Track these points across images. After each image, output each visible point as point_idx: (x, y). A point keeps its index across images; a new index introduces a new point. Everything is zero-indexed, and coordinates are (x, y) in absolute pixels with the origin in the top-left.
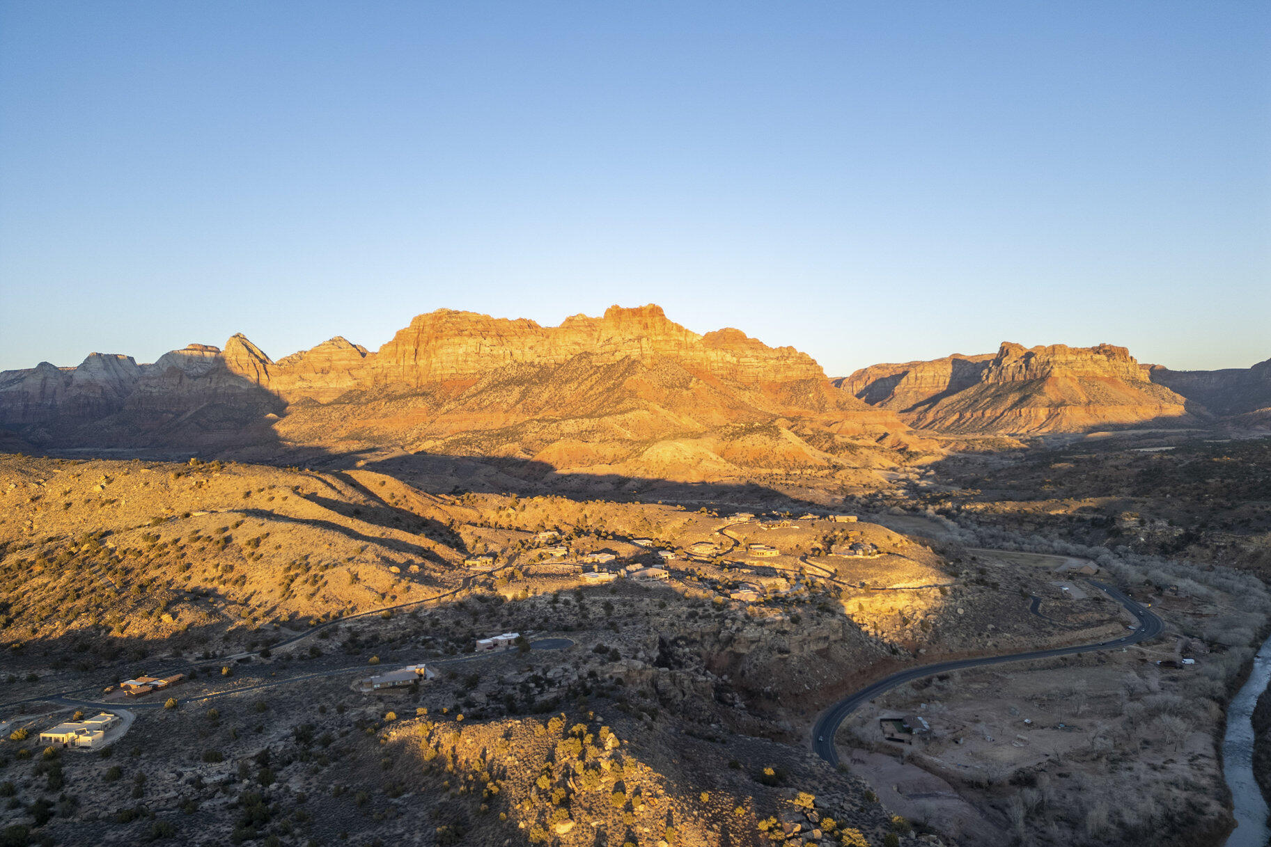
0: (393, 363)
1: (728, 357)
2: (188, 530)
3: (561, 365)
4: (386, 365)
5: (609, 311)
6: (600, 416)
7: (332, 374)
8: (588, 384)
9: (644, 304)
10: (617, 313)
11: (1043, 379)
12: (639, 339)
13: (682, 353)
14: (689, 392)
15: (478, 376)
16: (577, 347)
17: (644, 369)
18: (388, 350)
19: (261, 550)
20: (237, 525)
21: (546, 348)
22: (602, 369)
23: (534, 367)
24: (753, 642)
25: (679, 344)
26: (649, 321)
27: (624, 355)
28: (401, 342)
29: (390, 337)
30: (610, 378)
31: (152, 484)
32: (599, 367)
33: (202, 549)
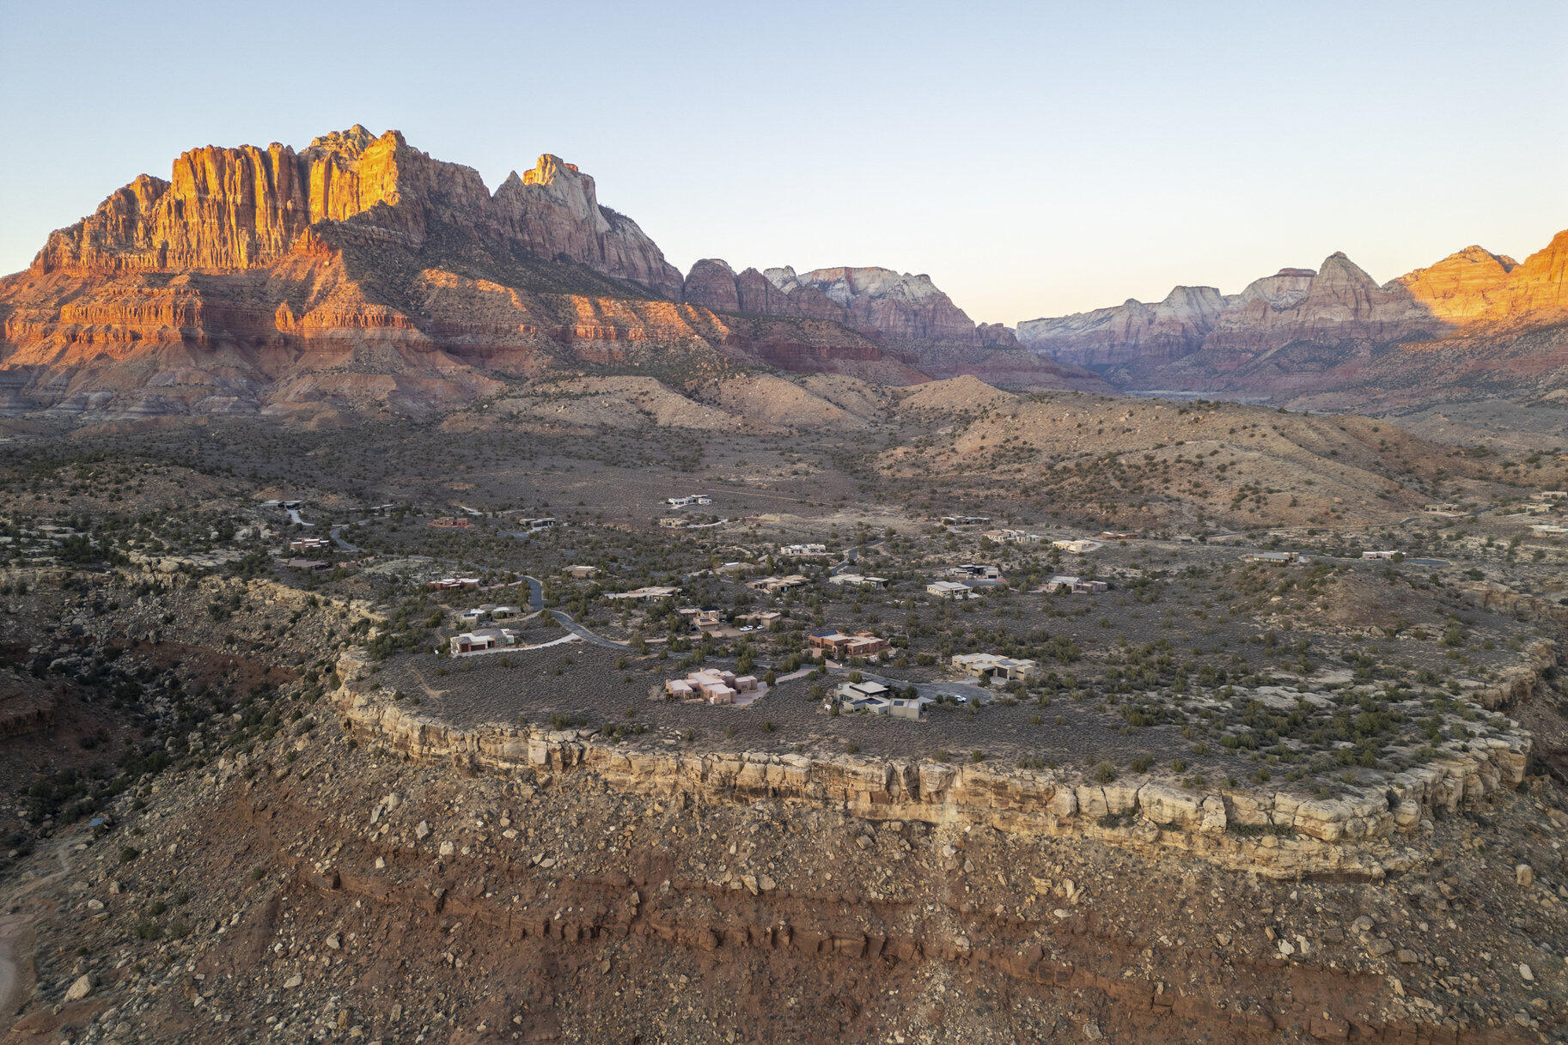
0: (1544, 280)
2: (1177, 454)
4: (1532, 283)
7: (1458, 299)
18: (1537, 262)
19: (1227, 474)
20: (1215, 453)
31: (1161, 418)
33: (1182, 469)
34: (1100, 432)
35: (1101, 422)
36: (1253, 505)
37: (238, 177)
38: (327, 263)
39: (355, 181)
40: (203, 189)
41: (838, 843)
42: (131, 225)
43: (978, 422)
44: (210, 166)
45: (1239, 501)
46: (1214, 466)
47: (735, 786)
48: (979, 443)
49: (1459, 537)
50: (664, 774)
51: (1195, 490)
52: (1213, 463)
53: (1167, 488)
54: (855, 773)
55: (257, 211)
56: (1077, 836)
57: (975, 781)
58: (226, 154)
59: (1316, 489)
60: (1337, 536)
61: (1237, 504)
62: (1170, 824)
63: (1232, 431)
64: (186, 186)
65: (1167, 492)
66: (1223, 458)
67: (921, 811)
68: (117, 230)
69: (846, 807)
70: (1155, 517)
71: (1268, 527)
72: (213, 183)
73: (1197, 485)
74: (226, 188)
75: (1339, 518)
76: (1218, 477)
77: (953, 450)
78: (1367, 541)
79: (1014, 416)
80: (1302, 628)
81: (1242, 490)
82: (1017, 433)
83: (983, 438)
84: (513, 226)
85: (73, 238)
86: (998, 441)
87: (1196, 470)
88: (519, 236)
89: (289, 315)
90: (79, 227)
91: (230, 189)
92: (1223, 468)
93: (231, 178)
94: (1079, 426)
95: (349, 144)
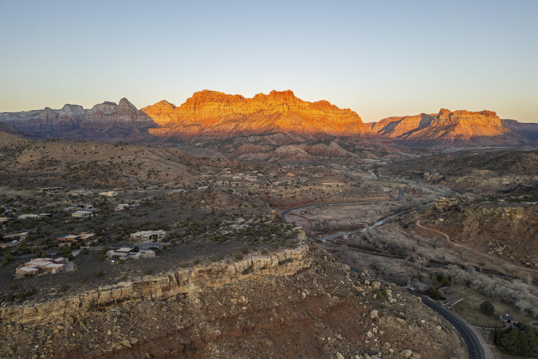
0: (186, 112)
1: (321, 113)
2: (121, 161)
3: (252, 115)
4: (183, 112)
5: (271, 92)
6: (264, 135)
7: (162, 116)
8: (262, 122)
9: (286, 90)
10: (274, 94)
11: (455, 125)
12: (283, 104)
13: (300, 111)
14: (301, 127)
15: (218, 118)
16: (258, 107)
17: (284, 117)
18: (184, 106)
19: (141, 167)
20: (134, 160)
21: (246, 107)
22: (267, 117)
23: (241, 115)
24: (273, 193)
25: (299, 107)
26: (287, 97)
27: (277, 111)
28: (189, 103)
29: (185, 101)
30: (271, 120)
31: (108, 148)
32: (266, 116)
33: (125, 166)
34: (85, 153)
35: (84, 150)
36: (155, 176)
41: (155, 312)
43: (26, 150)
45: (149, 175)
46: (136, 164)
47: (97, 305)
48: (29, 159)
49: (215, 182)
50: (58, 310)
51: (132, 173)
52: (135, 163)
53: (122, 173)
54: (155, 282)
56: (237, 281)
57: (200, 272)
59: (171, 170)
60: (183, 184)
61: (149, 176)
62: (263, 267)
63: (136, 153)
65: (122, 174)
66: (138, 161)
67: (181, 289)
69: (152, 297)
70: (123, 183)
71: (162, 183)
73: (132, 171)
75: (181, 179)
76: (138, 168)
77: (17, 162)
78: (192, 185)
79: (44, 148)
80: (217, 209)
81: (149, 172)
82: (48, 154)
83: (32, 156)
86: (39, 157)
87: (130, 166)
92: (139, 165)
94: (75, 151)
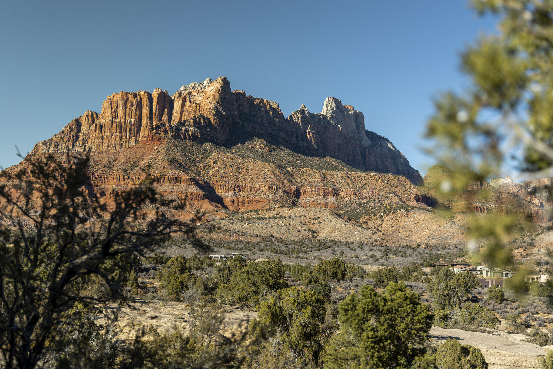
37: (134, 109)
38: (156, 148)
39: (198, 108)
40: (115, 115)
42: (76, 138)
44: (120, 103)
55: (142, 128)
58: (129, 95)
64: (107, 115)
68: (69, 141)
72: (120, 113)
74: (127, 115)
84: (297, 137)
85: (46, 146)
88: (301, 143)
89: (121, 177)
90: (50, 141)
91: (129, 115)
93: (130, 109)
95: (199, 88)
